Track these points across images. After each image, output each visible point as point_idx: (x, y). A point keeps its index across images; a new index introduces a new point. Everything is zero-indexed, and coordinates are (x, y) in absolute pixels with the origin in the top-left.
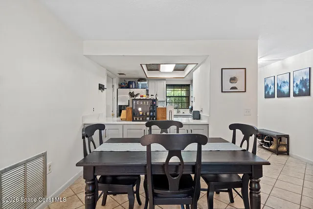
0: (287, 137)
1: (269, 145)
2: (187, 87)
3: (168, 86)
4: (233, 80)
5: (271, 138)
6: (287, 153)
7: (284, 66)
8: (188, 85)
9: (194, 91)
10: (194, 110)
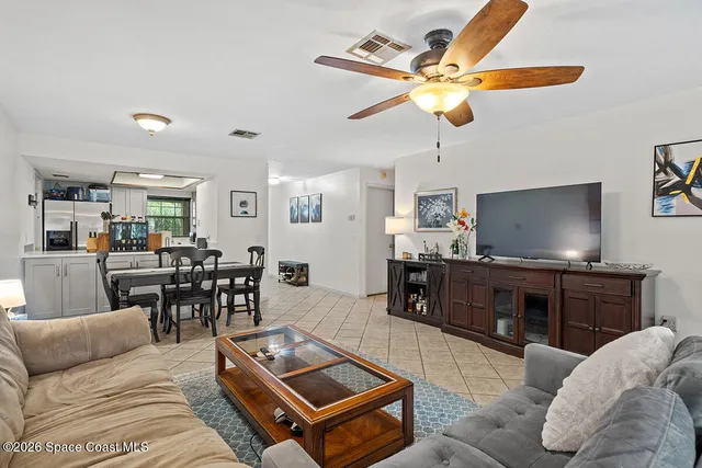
0: (307, 265)
1: (290, 277)
2: (186, 202)
3: (150, 198)
4: (243, 204)
5: (292, 270)
6: (306, 284)
7: (305, 188)
8: (189, 200)
9: (199, 210)
10: (198, 236)
